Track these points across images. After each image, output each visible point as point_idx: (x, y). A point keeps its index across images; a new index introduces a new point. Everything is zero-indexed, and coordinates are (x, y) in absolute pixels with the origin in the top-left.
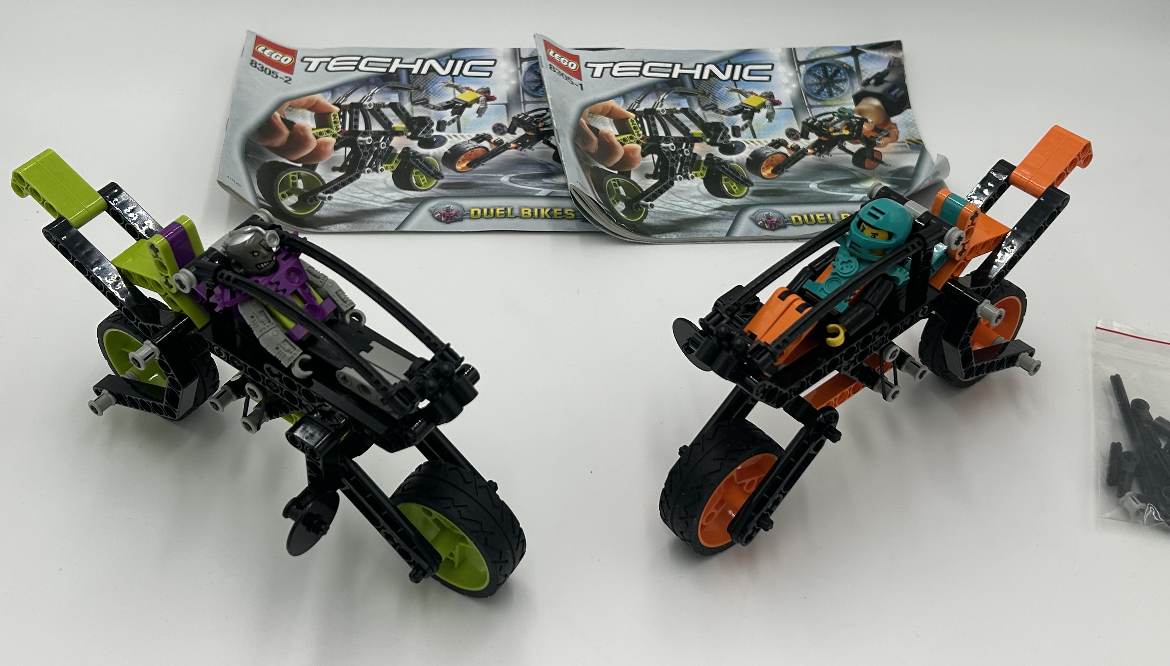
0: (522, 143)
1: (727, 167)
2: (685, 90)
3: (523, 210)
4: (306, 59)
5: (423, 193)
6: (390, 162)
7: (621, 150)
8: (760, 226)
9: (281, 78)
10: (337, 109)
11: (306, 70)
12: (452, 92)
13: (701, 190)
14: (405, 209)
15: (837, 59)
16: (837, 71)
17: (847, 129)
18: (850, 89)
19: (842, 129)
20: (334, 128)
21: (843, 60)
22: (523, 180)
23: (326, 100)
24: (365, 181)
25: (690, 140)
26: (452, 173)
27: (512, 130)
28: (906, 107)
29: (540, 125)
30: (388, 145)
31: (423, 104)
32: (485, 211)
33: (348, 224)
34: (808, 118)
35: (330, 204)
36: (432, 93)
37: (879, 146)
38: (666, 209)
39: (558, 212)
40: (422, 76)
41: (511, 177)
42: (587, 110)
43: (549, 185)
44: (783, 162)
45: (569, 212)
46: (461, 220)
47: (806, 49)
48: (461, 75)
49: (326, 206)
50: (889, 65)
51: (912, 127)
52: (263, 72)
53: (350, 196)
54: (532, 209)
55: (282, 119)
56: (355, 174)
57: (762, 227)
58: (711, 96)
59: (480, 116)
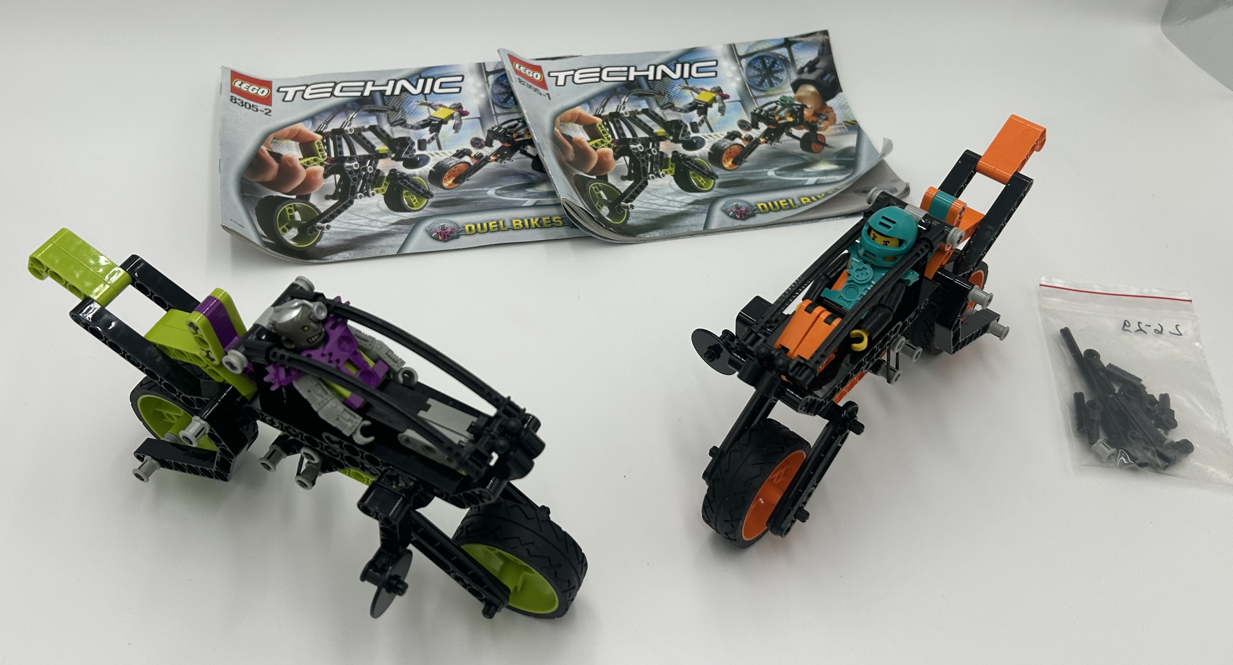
0: (501, 155)
1: (692, 162)
2: (642, 91)
3: (514, 221)
4: (281, 90)
5: (417, 213)
6: (379, 186)
7: (595, 155)
8: (732, 217)
9: (261, 111)
10: (320, 137)
11: (283, 100)
12: (427, 110)
13: (673, 187)
14: (402, 231)
15: (773, 51)
16: (774, 63)
17: (791, 116)
18: (787, 78)
19: (786, 117)
20: (321, 156)
21: (778, 51)
22: (508, 191)
23: (308, 129)
24: (359, 207)
25: (655, 139)
26: (441, 191)
27: (489, 143)
28: (838, 90)
29: (514, 136)
30: (374, 168)
31: (401, 125)
32: (479, 226)
33: (351, 252)
34: (755, 108)
35: (329, 233)
36: (408, 113)
37: (821, 129)
38: (646, 208)
39: (547, 220)
40: (395, 97)
41: (497, 190)
42: (558, 119)
43: (533, 195)
44: (740, 153)
45: (557, 219)
46: (458, 237)
47: (744, 44)
48: (432, 93)
49: (325, 235)
50: (819, 53)
51: (846, 109)
52: (244, 107)
53: (347, 223)
54: (523, 220)
55: (269, 152)
56: (348, 201)
57: (734, 217)
58: (667, 95)
59: (457, 131)
